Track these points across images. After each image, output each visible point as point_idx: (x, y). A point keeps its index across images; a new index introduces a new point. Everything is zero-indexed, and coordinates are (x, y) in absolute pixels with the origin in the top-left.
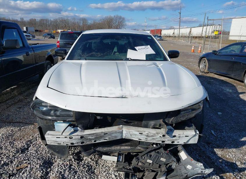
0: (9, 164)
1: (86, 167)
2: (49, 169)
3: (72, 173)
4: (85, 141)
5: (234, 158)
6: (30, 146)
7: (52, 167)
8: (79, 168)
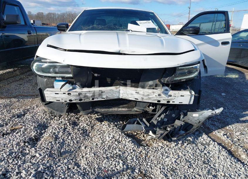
0: (4, 126)
1: (81, 130)
2: (44, 131)
3: (66, 134)
4: (83, 98)
5: (235, 130)
6: (27, 113)
7: (47, 130)
8: (74, 131)
